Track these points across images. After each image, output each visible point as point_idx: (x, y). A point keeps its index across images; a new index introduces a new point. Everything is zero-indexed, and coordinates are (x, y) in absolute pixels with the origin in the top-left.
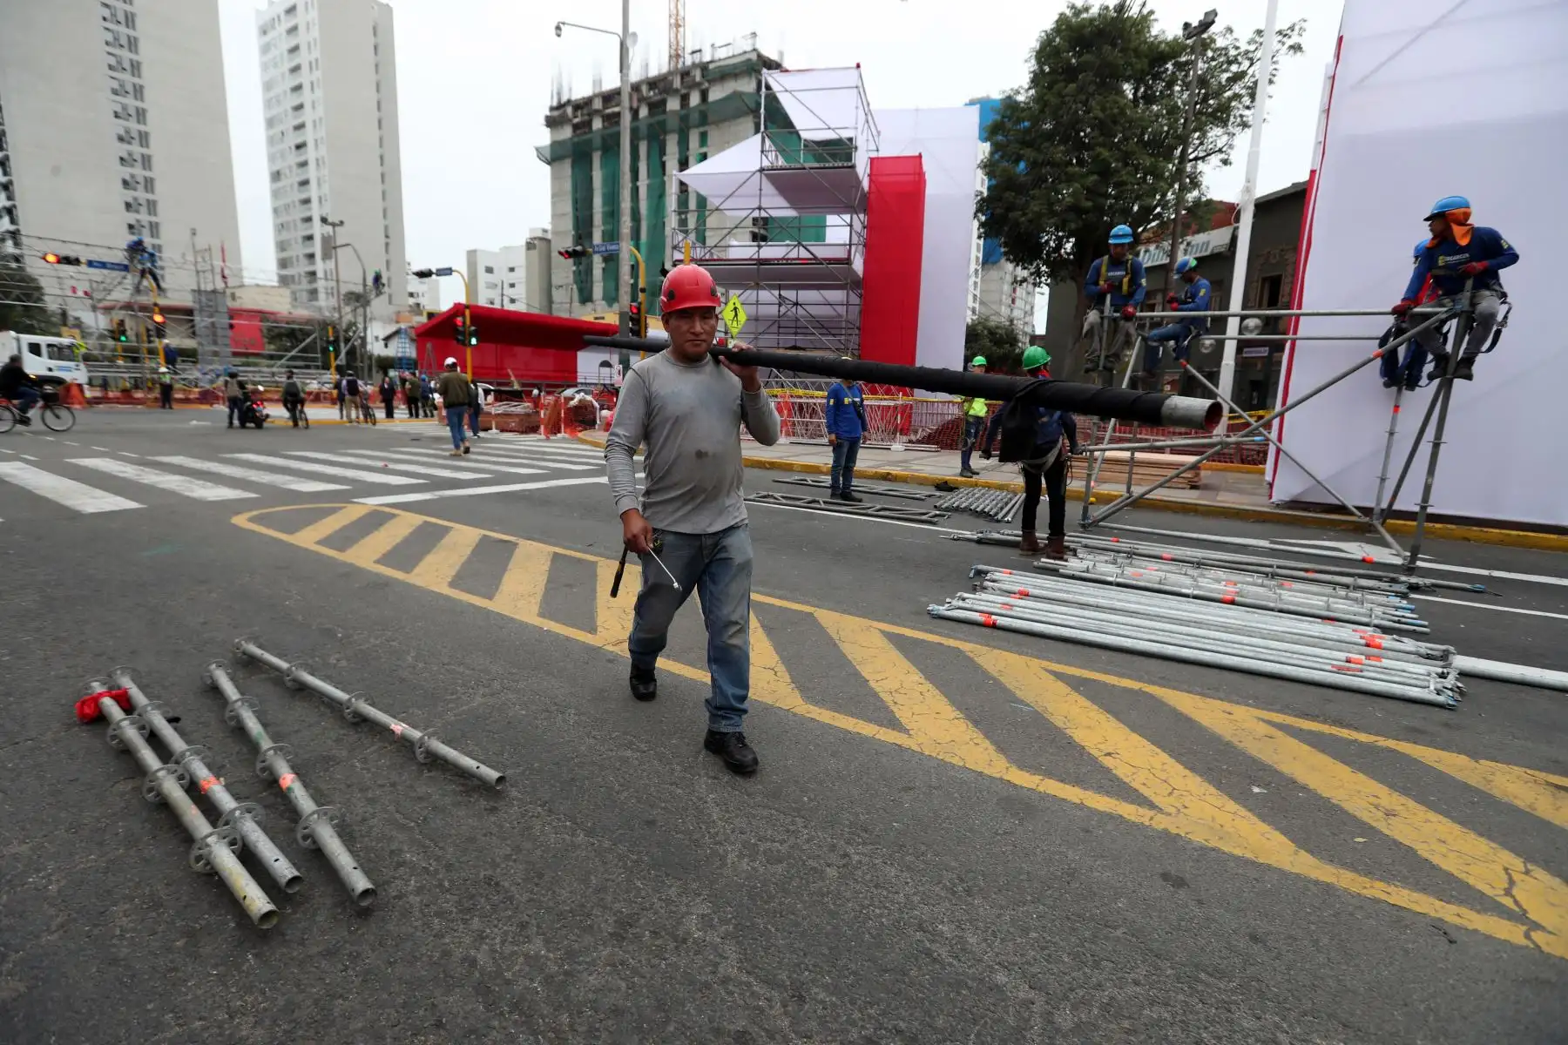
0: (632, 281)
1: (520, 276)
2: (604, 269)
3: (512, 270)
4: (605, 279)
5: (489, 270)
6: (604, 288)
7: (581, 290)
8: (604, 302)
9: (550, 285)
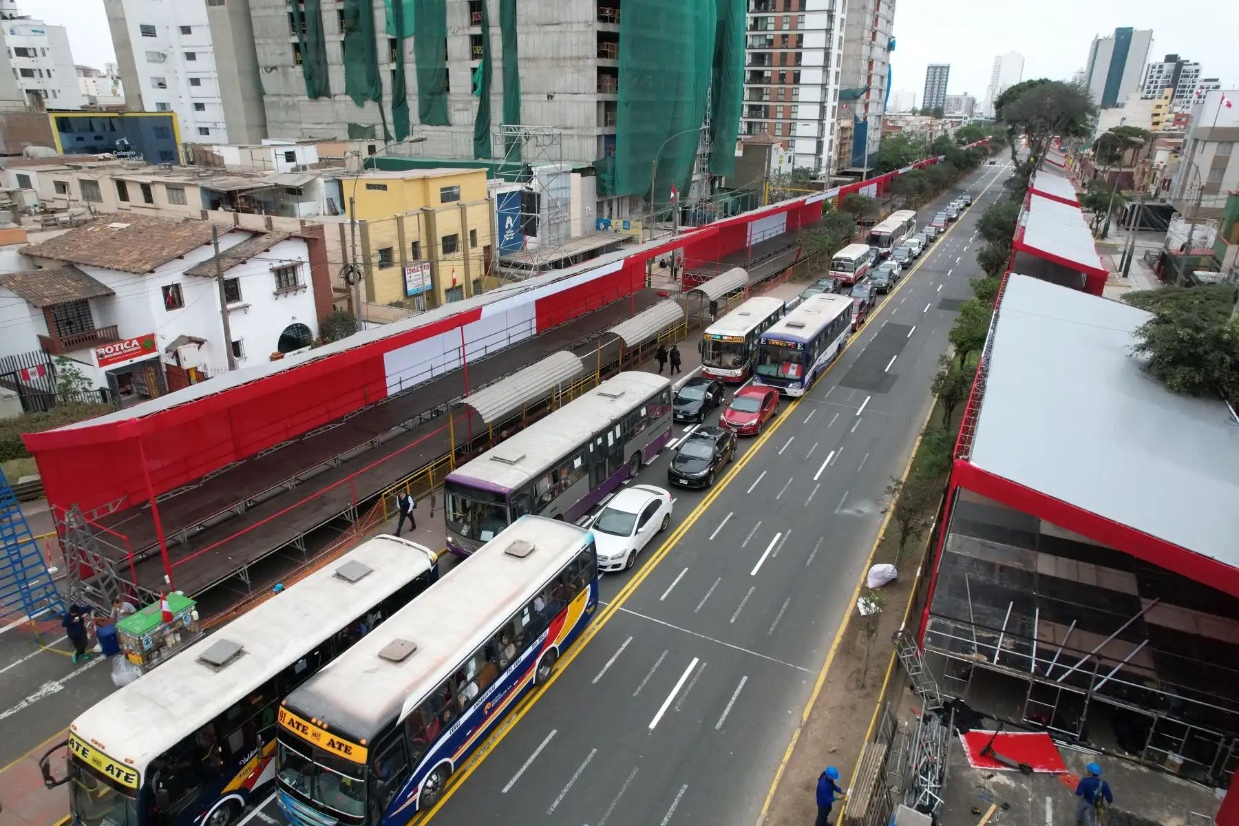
0: (393, 66)
1: (201, 39)
2: (343, 43)
3: (186, 30)
4: (347, 61)
5: (148, 31)
6: (347, 74)
7: (309, 78)
8: (348, 98)
9: (256, 67)
